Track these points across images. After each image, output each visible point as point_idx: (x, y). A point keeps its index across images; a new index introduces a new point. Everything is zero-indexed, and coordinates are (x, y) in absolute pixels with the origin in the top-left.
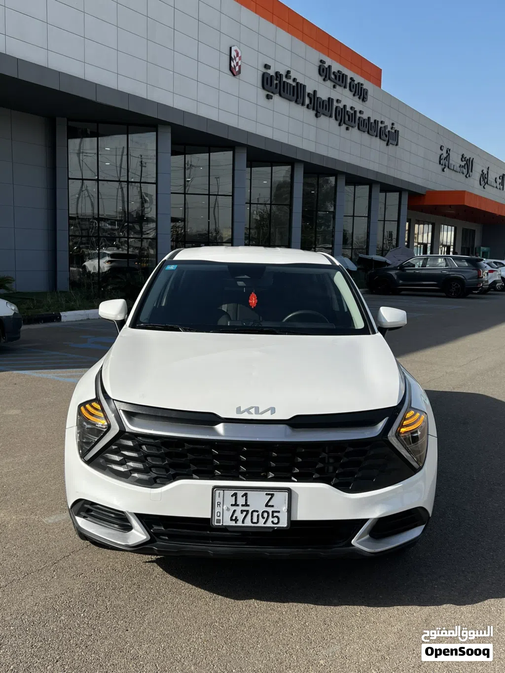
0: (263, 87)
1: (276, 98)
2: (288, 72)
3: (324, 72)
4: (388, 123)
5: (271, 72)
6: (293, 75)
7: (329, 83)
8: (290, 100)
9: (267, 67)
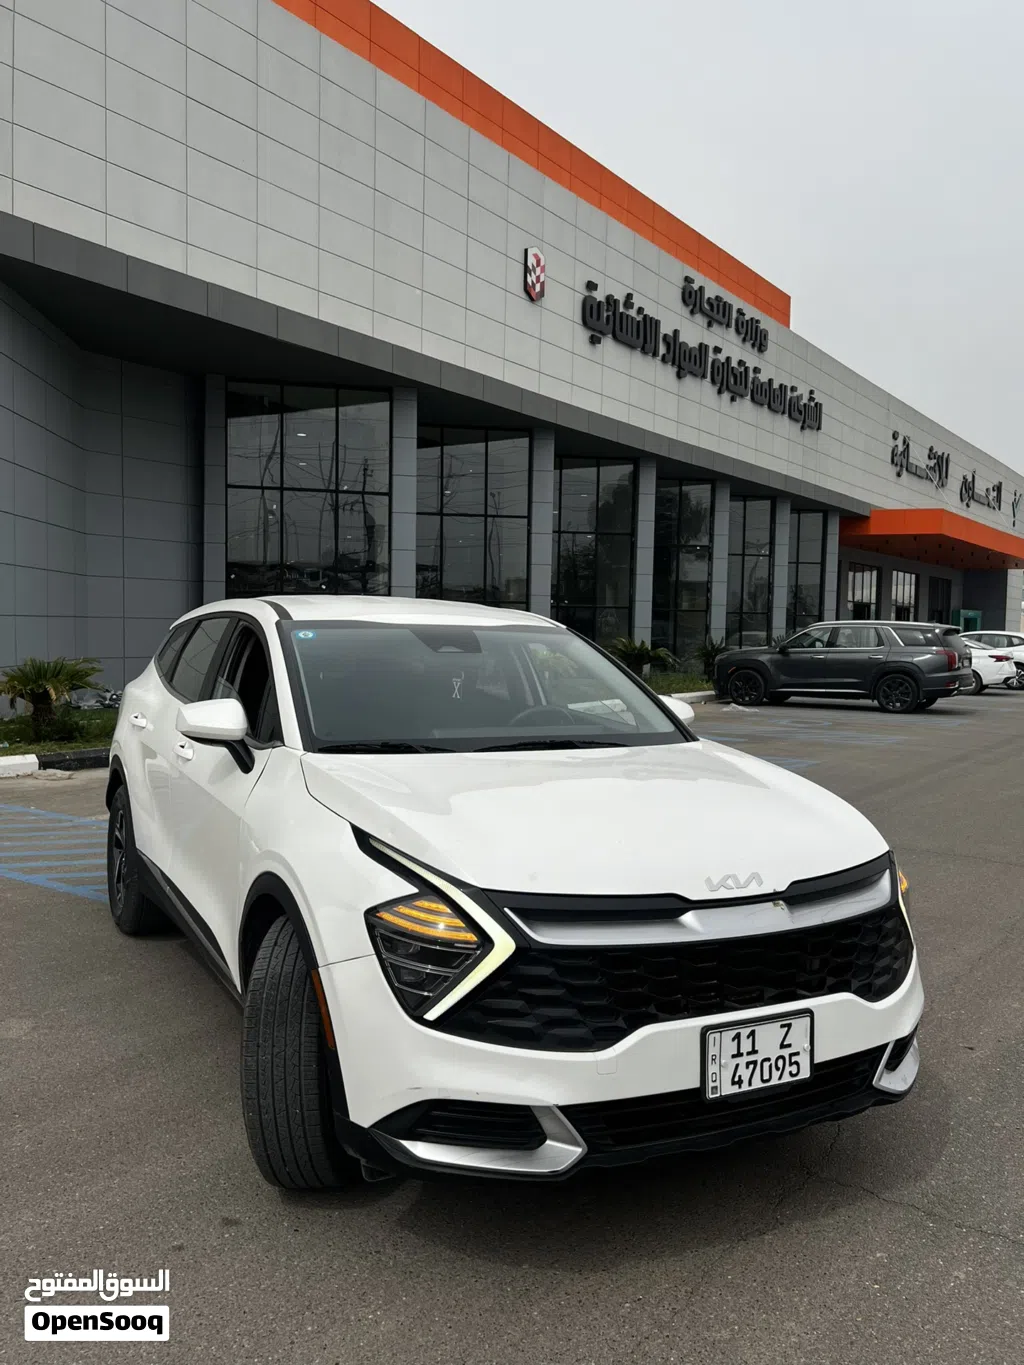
0: (585, 323)
1: (608, 343)
2: (629, 296)
3: (691, 298)
4: (803, 391)
5: (599, 295)
6: (637, 302)
7: (699, 319)
8: (632, 347)
9: (591, 286)
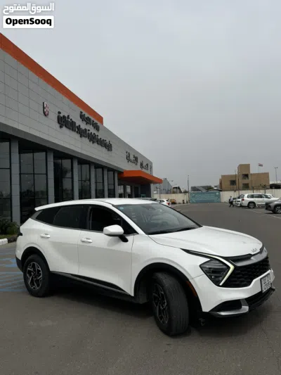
0: (59, 122)
1: (64, 128)
2: (68, 116)
3: (82, 116)
4: (108, 141)
5: (61, 115)
6: (70, 117)
7: (84, 122)
8: (70, 129)
9: (59, 113)
